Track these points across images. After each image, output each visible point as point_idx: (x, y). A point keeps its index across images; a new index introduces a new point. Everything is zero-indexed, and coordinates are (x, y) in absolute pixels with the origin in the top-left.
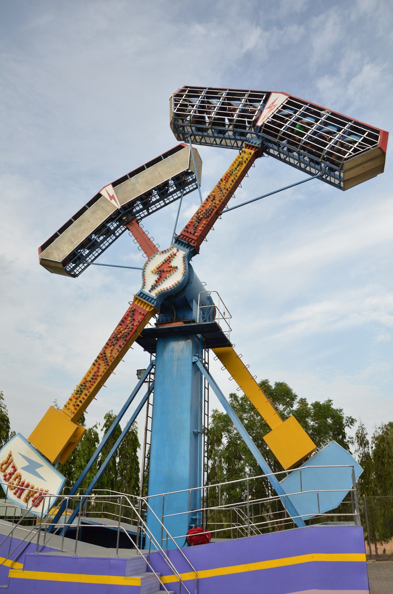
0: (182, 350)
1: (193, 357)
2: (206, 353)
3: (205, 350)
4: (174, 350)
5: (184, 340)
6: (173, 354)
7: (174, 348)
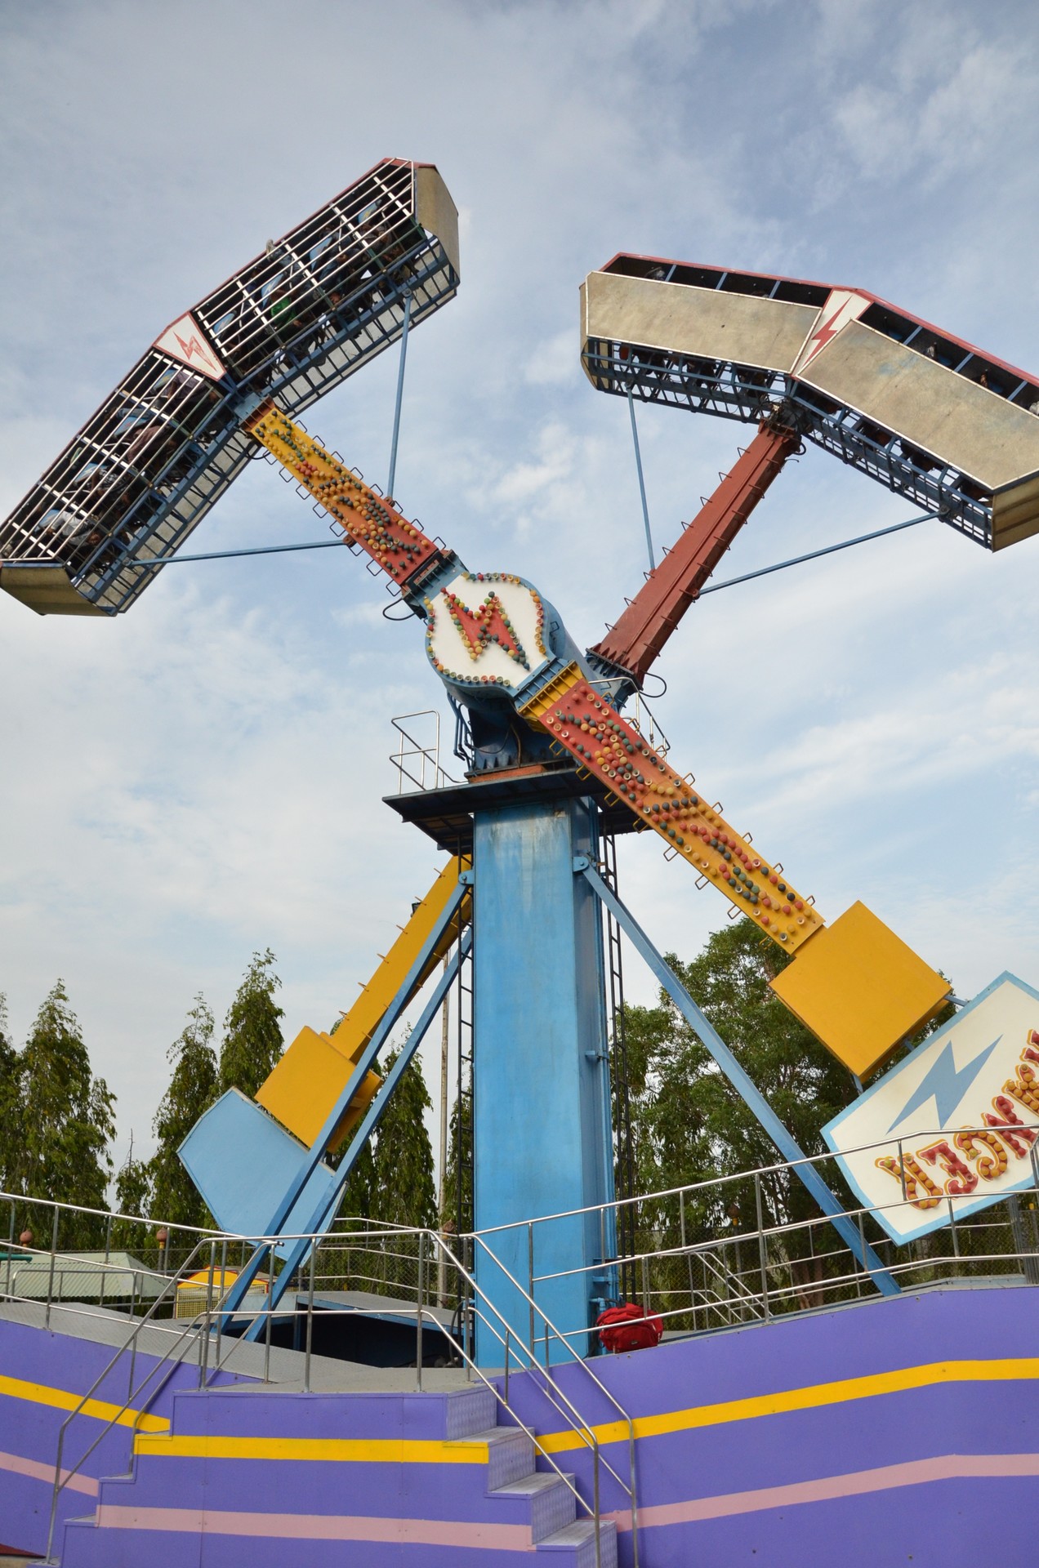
0: (544, 843)
1: (575, 858)
2: (609, 846)
3: (606, 839)
4: (523, 843)
5: (547, 815)
6: (520, 851)
7: (521, 838)
